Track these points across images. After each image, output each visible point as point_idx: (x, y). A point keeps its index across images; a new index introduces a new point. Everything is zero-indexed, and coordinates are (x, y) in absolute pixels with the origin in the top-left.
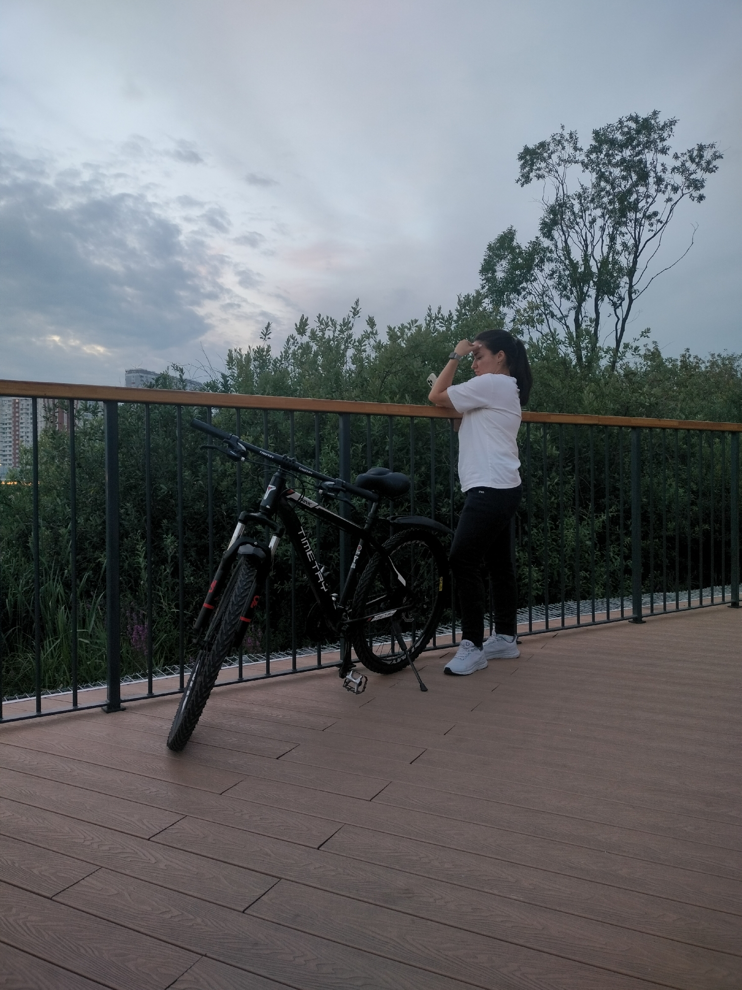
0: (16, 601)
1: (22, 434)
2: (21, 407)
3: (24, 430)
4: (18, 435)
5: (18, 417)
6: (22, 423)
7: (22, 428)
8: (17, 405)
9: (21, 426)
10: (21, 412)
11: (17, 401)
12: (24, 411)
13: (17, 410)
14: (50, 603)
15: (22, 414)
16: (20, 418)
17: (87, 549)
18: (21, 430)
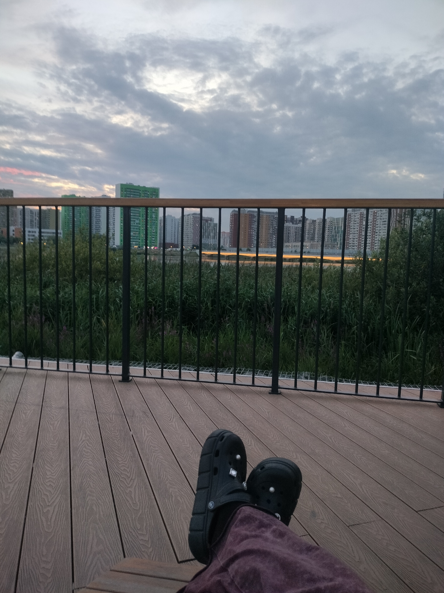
0: (374, 328)
1: (377, 231)
2: (377, 215)
3: (378, 228)
4: (375, 232)
5: (376, 221)
6: (377, 225)
7: (377, 227)
8: (375, 214)
9: (377, 226)
10: (377, 218)
11: (376, 212)
12: (379, 218)
13: (375, 217)
14: (393, 331)
15: (378, 219)
16: (377, 221)
17: (416, 302)
18: (376, 229)
